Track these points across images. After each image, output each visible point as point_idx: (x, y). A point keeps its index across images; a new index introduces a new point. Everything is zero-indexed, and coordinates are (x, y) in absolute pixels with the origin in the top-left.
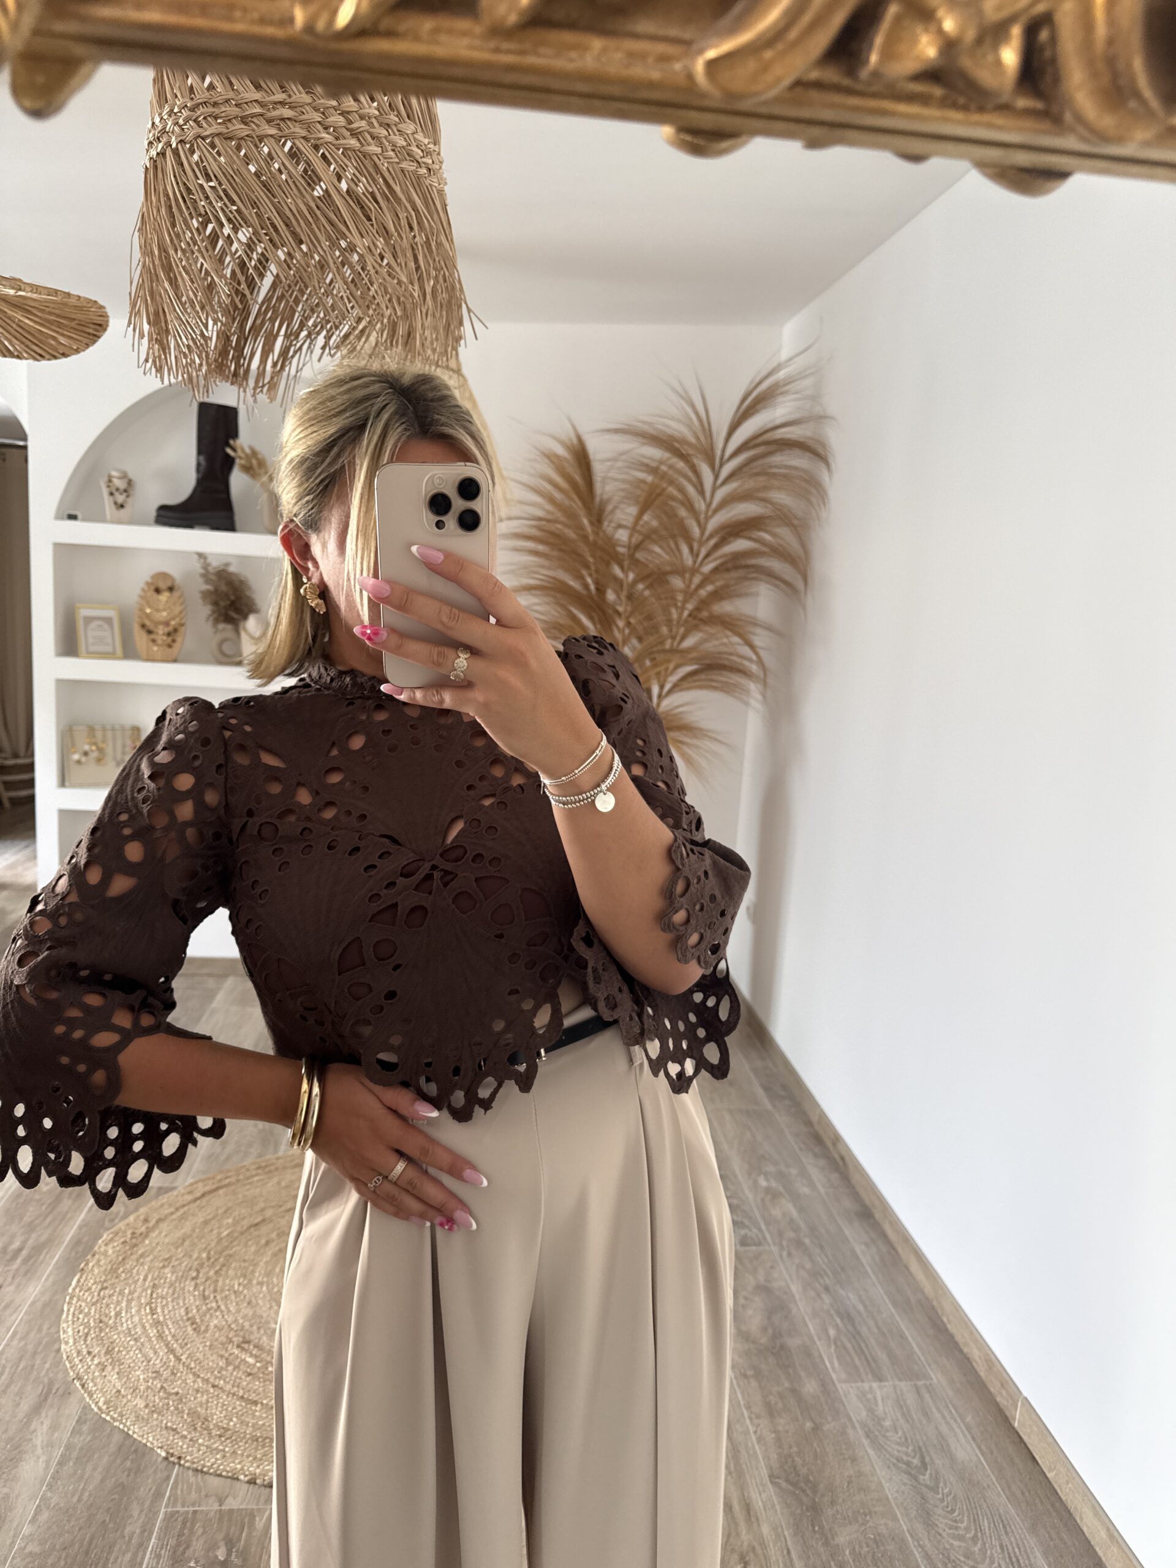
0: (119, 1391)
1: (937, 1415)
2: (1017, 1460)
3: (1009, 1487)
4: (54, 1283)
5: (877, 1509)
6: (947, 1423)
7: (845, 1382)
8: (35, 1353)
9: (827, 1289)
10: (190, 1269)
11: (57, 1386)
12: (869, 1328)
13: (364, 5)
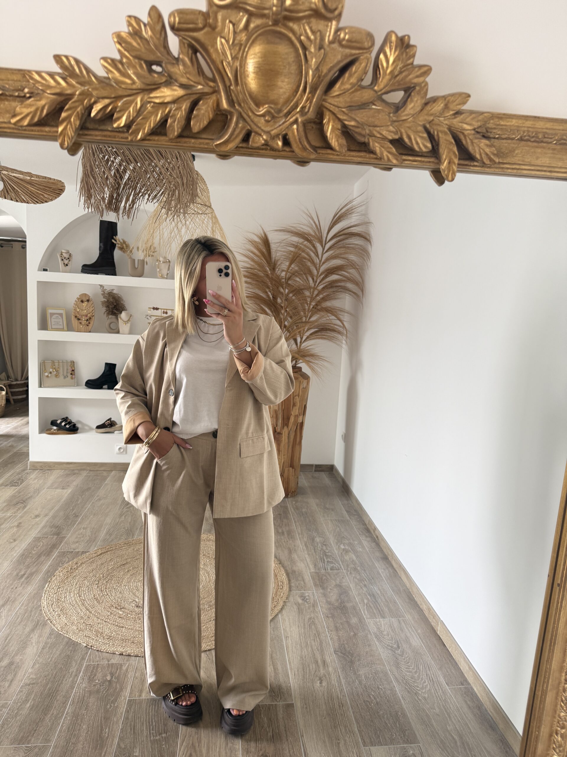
0: (66, 624)
1: (407, 630)
2: (437, 645)
3: (432, 654)
4: (38, 587)
5: (377, 662)
6: (410, 632)
7: (369, 619)
8: (31, 611)
9: (365, 586)
10: (95, 581)
11: (41, 622)
12: (381, 600)
13: (143, 135)
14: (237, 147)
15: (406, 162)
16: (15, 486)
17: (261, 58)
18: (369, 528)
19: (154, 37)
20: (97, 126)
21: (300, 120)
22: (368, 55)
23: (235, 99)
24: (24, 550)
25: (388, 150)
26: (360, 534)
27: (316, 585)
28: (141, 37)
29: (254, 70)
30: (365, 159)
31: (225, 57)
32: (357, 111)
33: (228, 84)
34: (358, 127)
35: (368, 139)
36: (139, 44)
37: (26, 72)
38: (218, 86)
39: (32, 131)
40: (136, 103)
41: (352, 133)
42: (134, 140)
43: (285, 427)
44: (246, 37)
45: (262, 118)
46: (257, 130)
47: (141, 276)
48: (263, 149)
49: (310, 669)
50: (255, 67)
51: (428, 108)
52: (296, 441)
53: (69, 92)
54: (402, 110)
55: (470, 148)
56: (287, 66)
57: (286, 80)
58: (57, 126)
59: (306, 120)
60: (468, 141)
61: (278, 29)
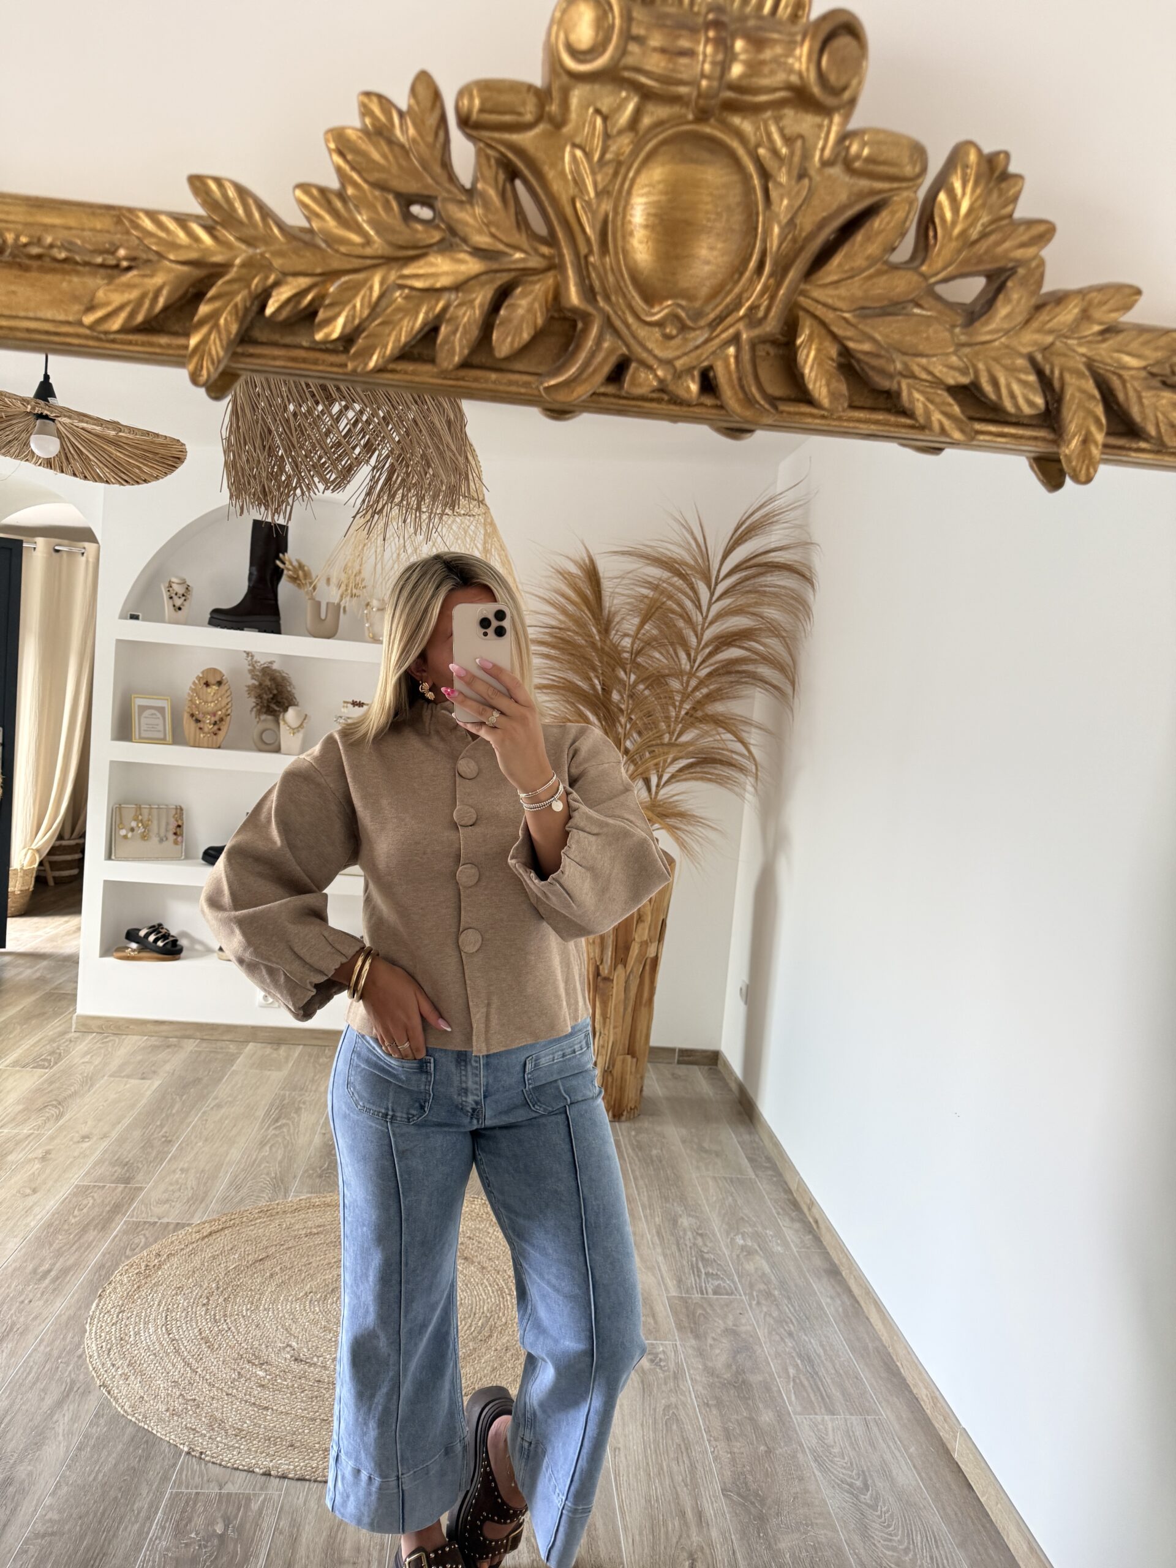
1: (884, 1446)
2: (954, 1487)
3: (944, 1509)
4: (78, 1301)
5: (818, 1521)
6: (892, 1453)
7: (800, 1414)
8: (59, 1358)
9: (790, 1334)
10: (201, 1296)
11: (78, 1385)
12: (827, 1370)
13: (381, 360)
14: (594, 394)
15: (981, 437)
16: (44, 1067)
17: (666, 193)
18: (799, 1199)
19: (422, 143)
20: (276, 337)
21: (744, 336)
22: (912, 195)
23: (597, 284)
24: (53, 1215)
25: (944, 408)
26: (778, 1214)
27: (680, 1327)
28: (391, 142)
29: (646, 220)
30: (887, 428)
31: (581, 191)
32: (879, 320)
33: (583, 250)
34: (878, 356)
35: (899, 383)
36: (384, 156)
37: (124, 212)
38: (561, 256)
39: (130, 343)
40: (371, 288)
41: (863, 370)
42: (359, 370)
43: (620, 967)
44: (631, 147)
45: (657, 329)
46: (644, 355)
47: (331, 635)
48: (652, 400)
49: (667, 1533)
50: (649, 214)
51: (1044, 316)
52: (641, 996)
53: (218, 258)
54: (983, 319)
55: (1135, 412)
56: (725, 216)
57: (720, 245)
58: (187, 335)
59: (759, 337)
60: (1131, 393)
61: (708, 130)
